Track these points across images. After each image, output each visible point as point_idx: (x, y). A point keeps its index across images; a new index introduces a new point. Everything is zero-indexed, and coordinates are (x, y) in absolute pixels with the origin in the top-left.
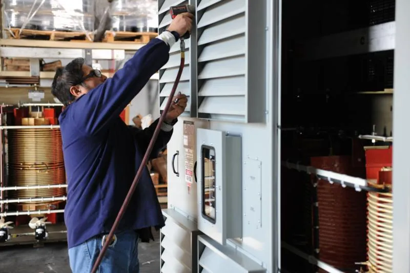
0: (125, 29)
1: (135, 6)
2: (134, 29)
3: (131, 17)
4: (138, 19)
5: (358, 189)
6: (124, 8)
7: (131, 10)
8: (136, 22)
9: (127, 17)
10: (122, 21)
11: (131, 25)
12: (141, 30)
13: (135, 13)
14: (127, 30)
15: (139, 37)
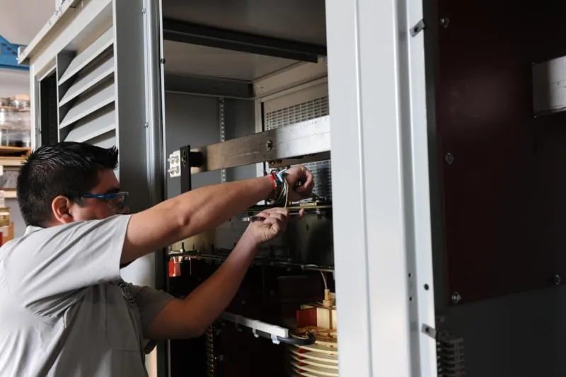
0: (7, 143)
1: (20, 119)
2: (20, 144)
3: (15, 131)
4: (24, 134)
5: (276, 342)
6: (7, 121)
7: (14, 123)
8: (21, 136)
9: (10, 131)
10: (5, 135)
11: (14, 139)
12: (28, 145)
13: (19, 127)
14: (11, 144)
15: (24, 153)
